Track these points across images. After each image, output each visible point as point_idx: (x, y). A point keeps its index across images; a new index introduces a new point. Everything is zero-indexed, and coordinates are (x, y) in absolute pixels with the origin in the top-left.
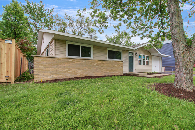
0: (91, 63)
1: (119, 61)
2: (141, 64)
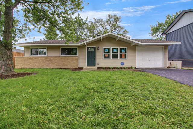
0: (45, 59)
1: (72, 57)
2: (109, 58)
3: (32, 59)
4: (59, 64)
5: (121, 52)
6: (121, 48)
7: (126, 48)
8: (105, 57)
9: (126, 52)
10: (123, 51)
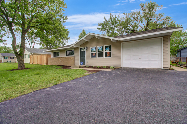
2: (95, 57)
3: (54, 59)
4: (65, 62)
5: (106, 51)
6: (105, 46)
7: (110, 46)
8: (92, 56)
9: (110, 50)
10: (108, 49)
